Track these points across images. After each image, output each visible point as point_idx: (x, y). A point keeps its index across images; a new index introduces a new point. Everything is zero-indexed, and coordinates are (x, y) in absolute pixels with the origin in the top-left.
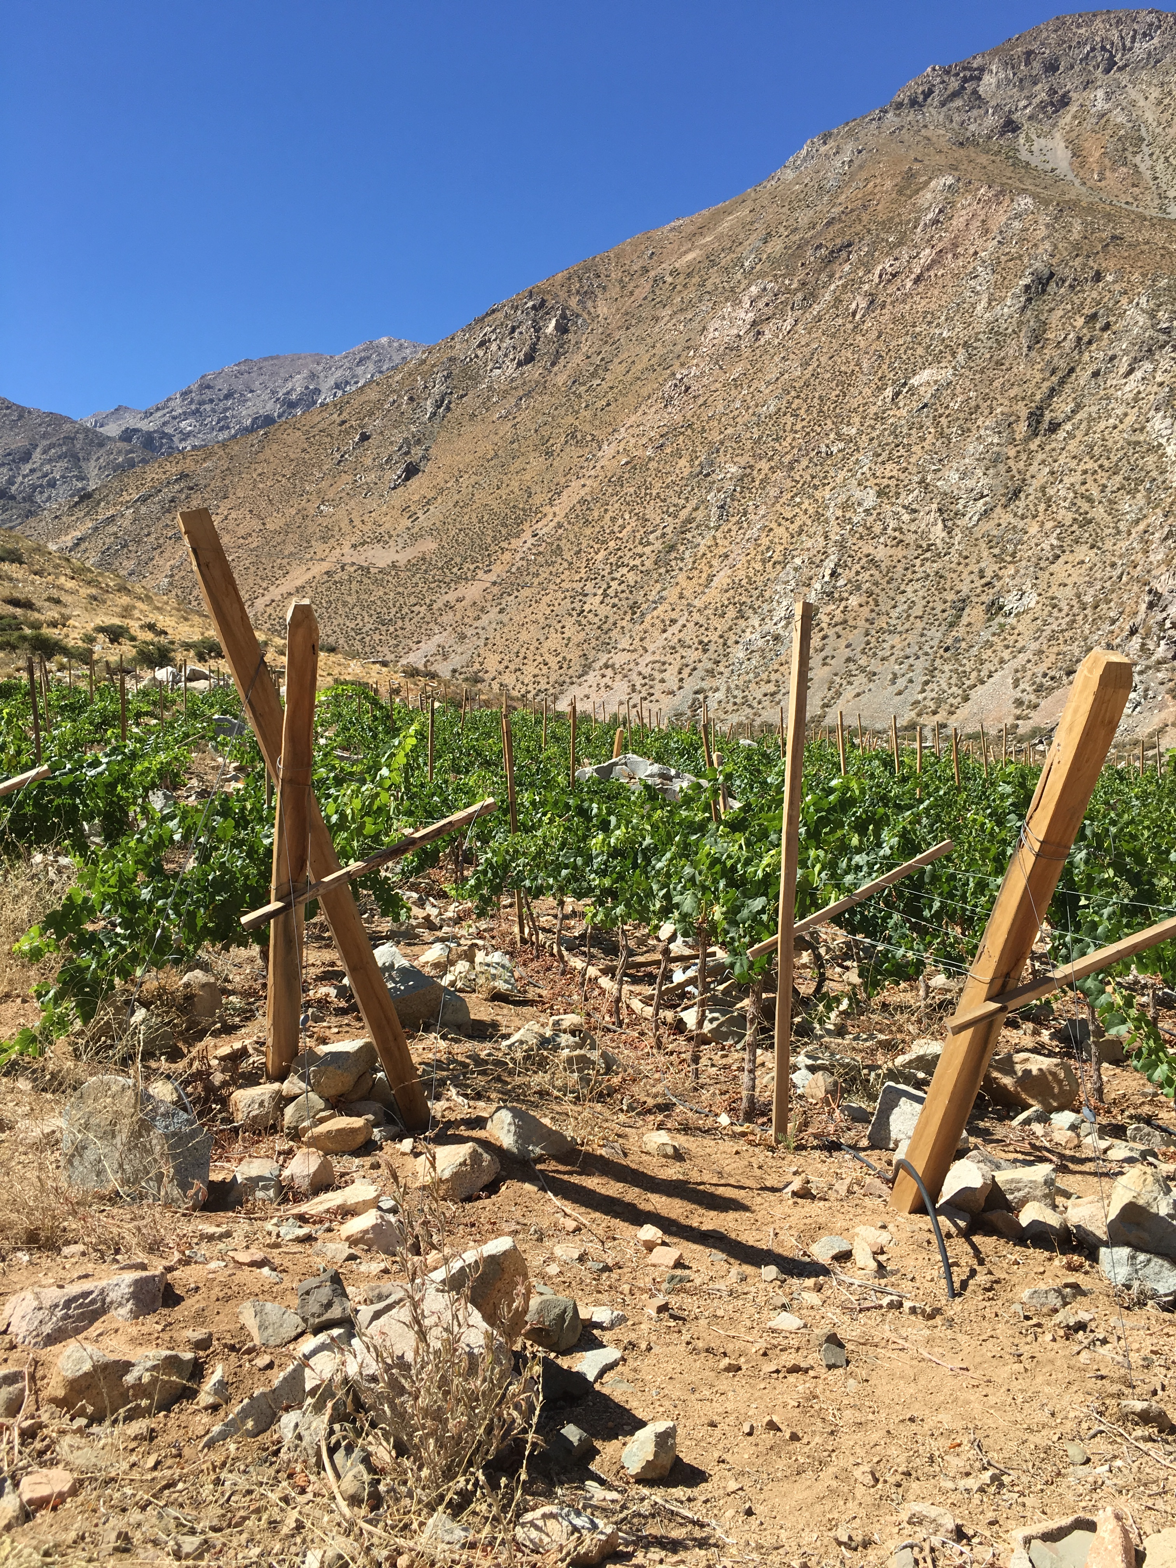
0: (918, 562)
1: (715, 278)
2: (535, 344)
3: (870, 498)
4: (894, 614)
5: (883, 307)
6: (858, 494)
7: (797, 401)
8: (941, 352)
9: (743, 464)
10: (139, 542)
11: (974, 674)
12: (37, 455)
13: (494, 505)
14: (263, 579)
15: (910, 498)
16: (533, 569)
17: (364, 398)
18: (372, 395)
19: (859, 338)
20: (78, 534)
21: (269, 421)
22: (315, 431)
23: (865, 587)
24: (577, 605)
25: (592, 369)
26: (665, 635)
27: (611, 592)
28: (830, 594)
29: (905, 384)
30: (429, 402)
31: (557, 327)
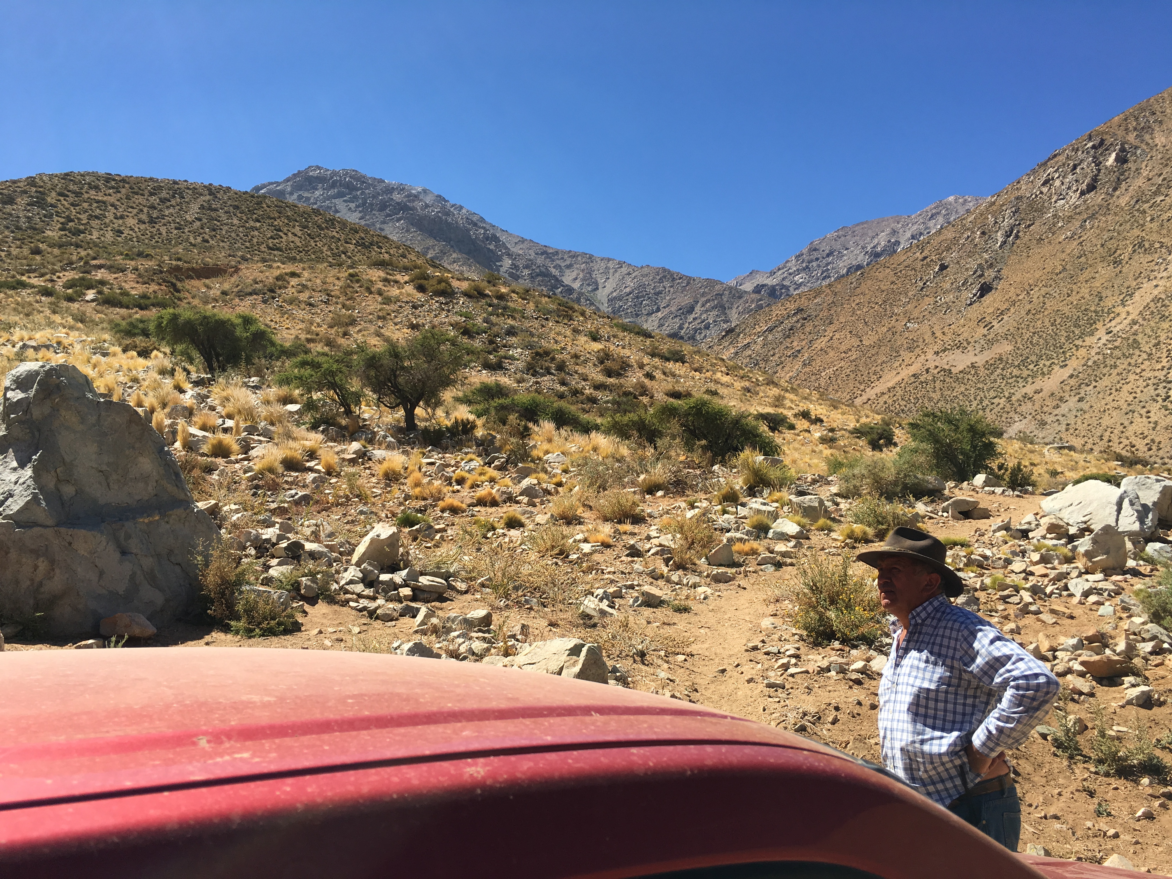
2: (1096, 176)
10: (766, 361)
12: (698, 309)
13: (1066, 309)
14: (860, 383)
16: (1109, 362)
17: (942, 237)
18: (949, 234)
21: (860, 268)
22: (902, 267)
25: (1154, 189)
30: (999, 234)
31: (1117, 160)
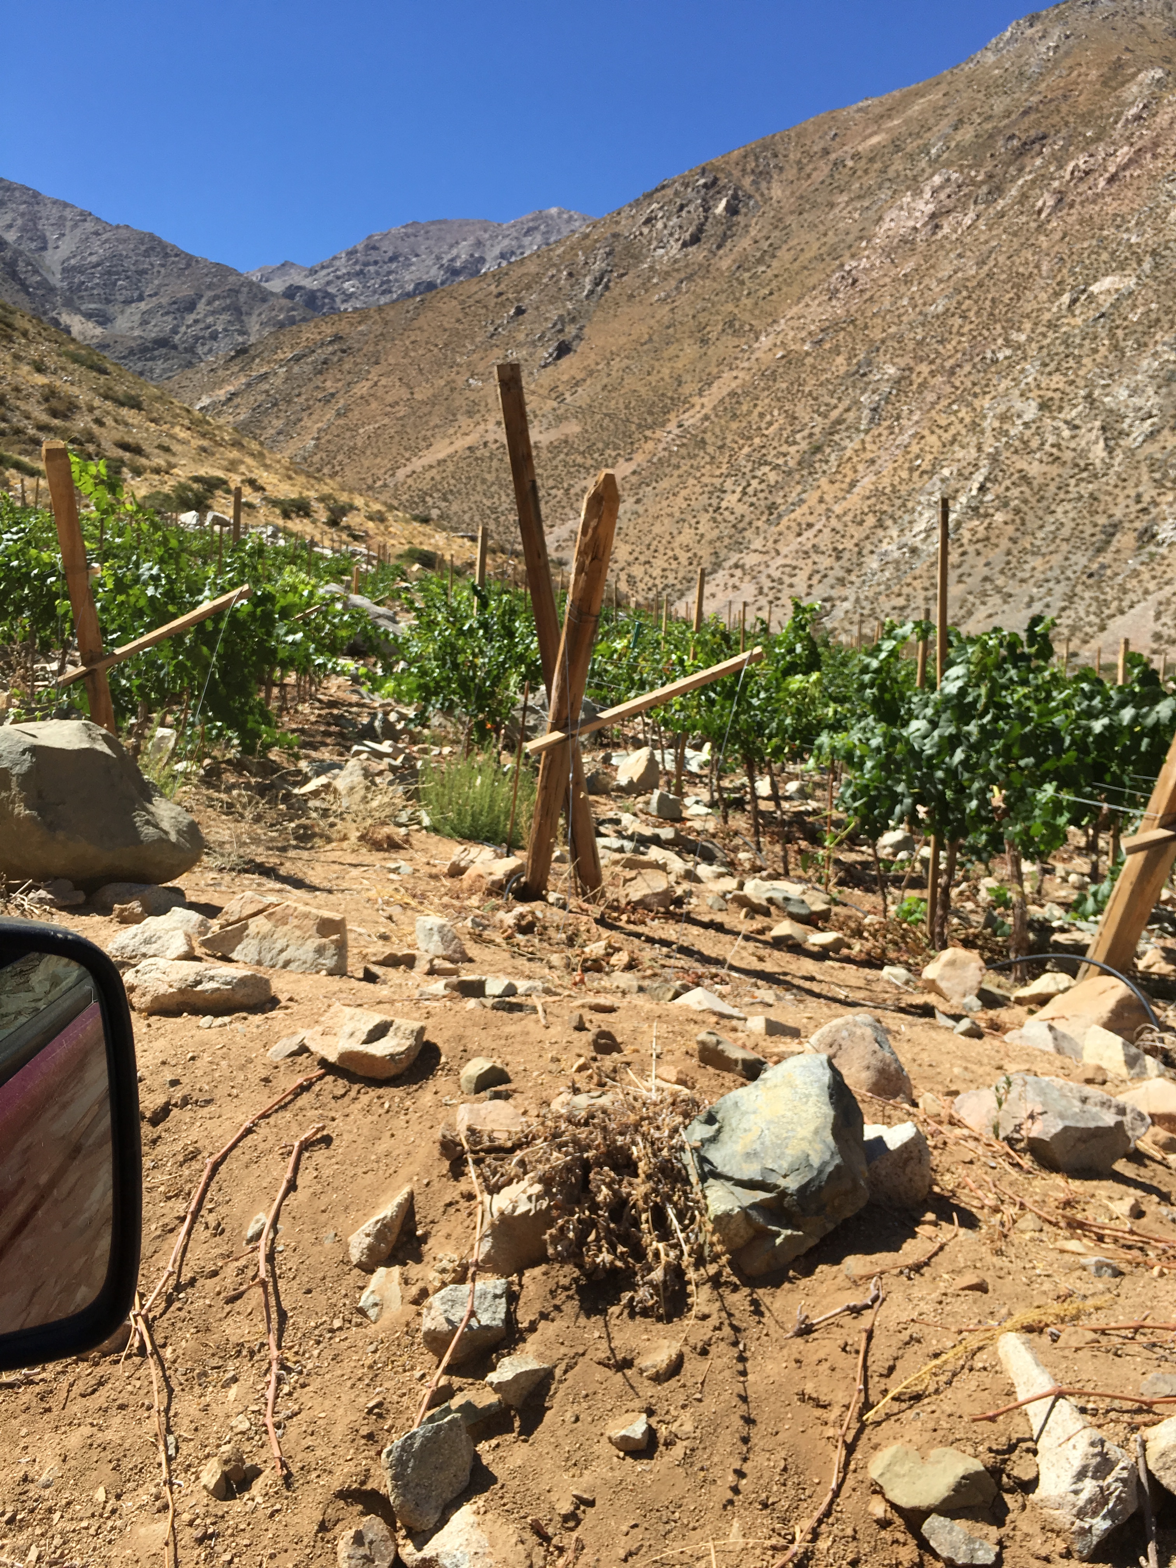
0: (1073, 482)
1: (898, 165)
2: (703, 224)
3: (1031, 411)
4: (1040, 534)
5: (1071, 206)
6: (1019, 405)
7: (968, 302)
8: (1126, 258)
9: (903, 365)
10: (289, 402)
11: (1115, 604)
12: (201, 306)
13: (643, 391)
14: (406, 449)
15: (1074, 413)
16: (674, 461)
17: (524, 270)
18: (532, 268)
19: (1042, 238)
20: (231, 389)
21: (431, 286)
22: (471, 301)
23: (1013, 504)
24: (714, 501)
25: (758, 254)
26: (799, 539)
27: (750, 490)
28: (975, 509)
29: (1084, 291)
30: (588, 279)
31: (727, 208)
